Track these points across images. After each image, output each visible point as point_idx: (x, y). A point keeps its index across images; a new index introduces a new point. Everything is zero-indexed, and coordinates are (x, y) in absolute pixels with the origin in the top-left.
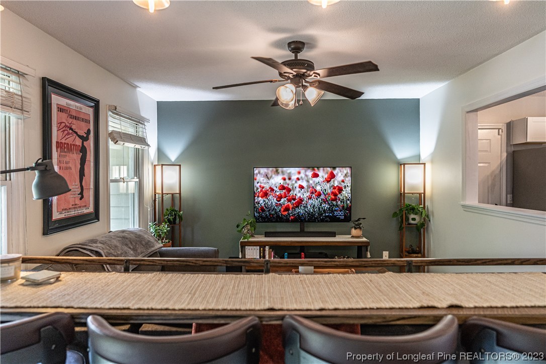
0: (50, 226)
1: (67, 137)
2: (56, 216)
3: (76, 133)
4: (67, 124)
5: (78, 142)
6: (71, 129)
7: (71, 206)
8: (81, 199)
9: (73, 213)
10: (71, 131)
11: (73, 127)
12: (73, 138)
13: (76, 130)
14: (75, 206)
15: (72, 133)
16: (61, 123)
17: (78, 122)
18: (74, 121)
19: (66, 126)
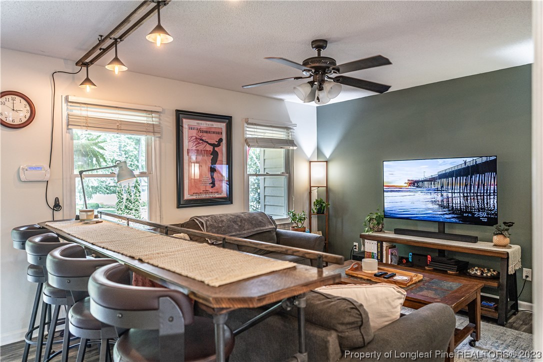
0: (182, 204)
1: (197, 145)
2: (187, 196)
3: (207, 142)
4: (197, 137)
5: (210, 148)
6: (201, 140)
7: (202, 192)
8: (212, 187)
9: (203, 196)
10: (201, 141)
11: (204, 138)
12: (204, 146)
13: (207, 140)
14: (206, 192)
15: (202, 143)
16: (192, 137)
17: (209, 135)
18: (205, 134)
19: (196, 138)
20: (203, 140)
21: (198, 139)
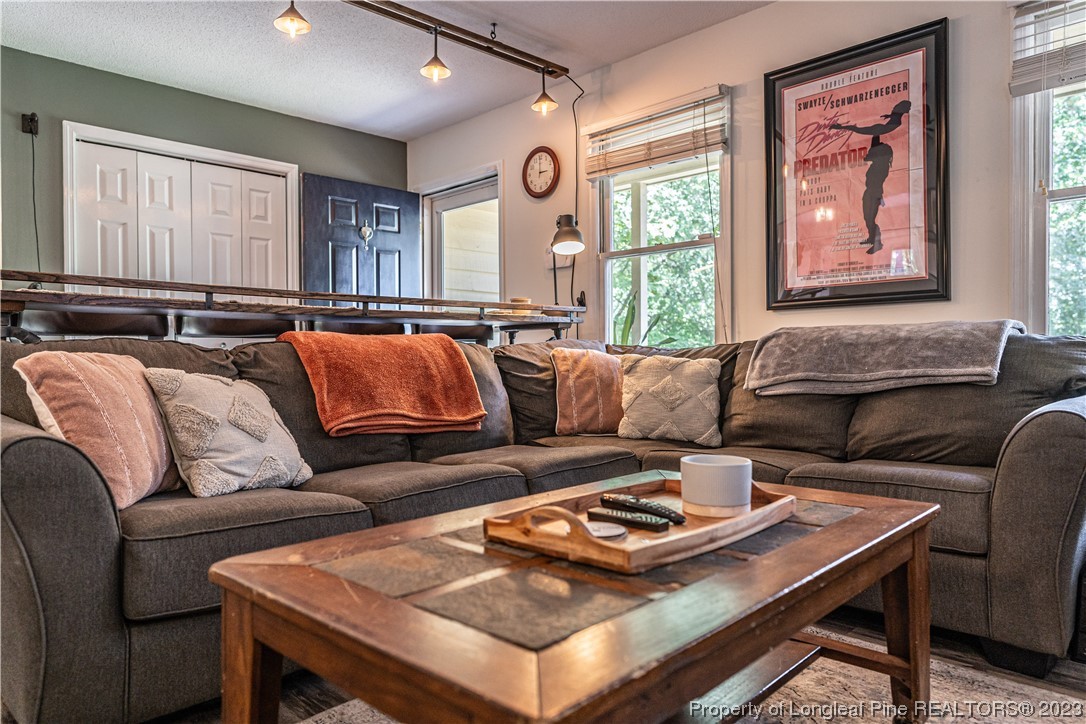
0: (780, 299)
1: (822, 145)
2: (794, 281)
3: (852, 128)
4: (822, 122)
6: (833, 126)
7: (836, 267)
8: (870, 252)
9: (842, 279)
10: (834, 131)
11: (842, 121)
12: (841, 141)
14: (850, 267)
15: (836, 134)
16: (807, 127)
17: (860, 104)
18: (846, 108)
19: (819, 127)
20: (838, 127)
21: (825, 126)
